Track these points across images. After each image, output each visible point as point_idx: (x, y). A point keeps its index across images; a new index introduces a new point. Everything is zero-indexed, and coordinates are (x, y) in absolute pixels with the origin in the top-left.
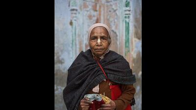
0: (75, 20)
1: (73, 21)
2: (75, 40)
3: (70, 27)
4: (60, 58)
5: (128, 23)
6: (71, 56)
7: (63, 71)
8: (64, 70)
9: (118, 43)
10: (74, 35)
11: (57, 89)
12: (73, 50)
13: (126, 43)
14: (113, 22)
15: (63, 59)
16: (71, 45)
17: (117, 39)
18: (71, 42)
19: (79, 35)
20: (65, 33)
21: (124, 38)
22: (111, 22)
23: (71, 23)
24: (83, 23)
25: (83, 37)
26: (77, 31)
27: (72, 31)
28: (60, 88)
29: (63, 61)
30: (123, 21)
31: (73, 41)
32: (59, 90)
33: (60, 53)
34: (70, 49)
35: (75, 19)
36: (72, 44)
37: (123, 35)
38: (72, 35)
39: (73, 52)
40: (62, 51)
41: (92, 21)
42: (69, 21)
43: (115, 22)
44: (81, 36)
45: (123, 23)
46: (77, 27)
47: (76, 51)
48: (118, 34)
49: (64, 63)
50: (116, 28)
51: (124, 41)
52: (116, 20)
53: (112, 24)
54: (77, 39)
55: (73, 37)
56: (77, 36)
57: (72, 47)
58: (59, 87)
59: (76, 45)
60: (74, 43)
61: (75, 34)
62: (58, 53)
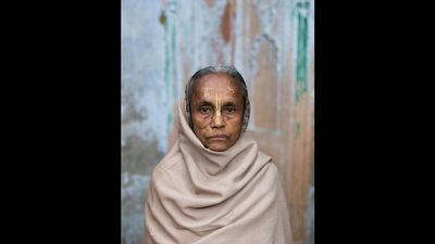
0: (173, 12)
1: (169, 15)
2: (174, 60)
3: (159, 27)
4: (138, 107)
5: (306, 21)
6: (164, 100)
7: (145, 138)
8: (147, 134)
9: (279, 68)
10: (170, 49)
11: (131, 183)
12: (168, 84)
13: (298, 69)
14: (267, 14)
15: (144, 109)
16: (163, 74)
17: (275, 57)
18: (163, 65)
19: (183, 50)
20: (149, 45)
21: (295, 56)
22: (263, 13)
23: (163, 19)
24: (193, 19)
25: (192, 51)
26: (178, 38)
27: (165, 39)
28: (138, 179)
29: (143, 114)
30: (293, 14)
31: (167, 64)
32: (136, 183)
33: (137, 95)
34: (161, 82)
35: (172, 8)
36: (167, 70)
37: (291, 49)
38: (167, 47)
39: (167, 92)
40: (141, 90)
41: (214, 9)
42: (158, 14)
43: (272, 15)
44: (189, 51)
45: (292, 20)
46: (178, 29)
47: (175, 87)
48: (279, 45)
49: (146, 118)
50: (275, 28)
51: (294, 65)
52: (274, 11)
53: (265, 19)
54: (179, 58)
55: (167, 53)
56: (178, 49)
57: (166, 79)
58: (135, 177)
59: (175, 72)
60: (170, 69)
61: (174, 45)
62: (132, 95)
